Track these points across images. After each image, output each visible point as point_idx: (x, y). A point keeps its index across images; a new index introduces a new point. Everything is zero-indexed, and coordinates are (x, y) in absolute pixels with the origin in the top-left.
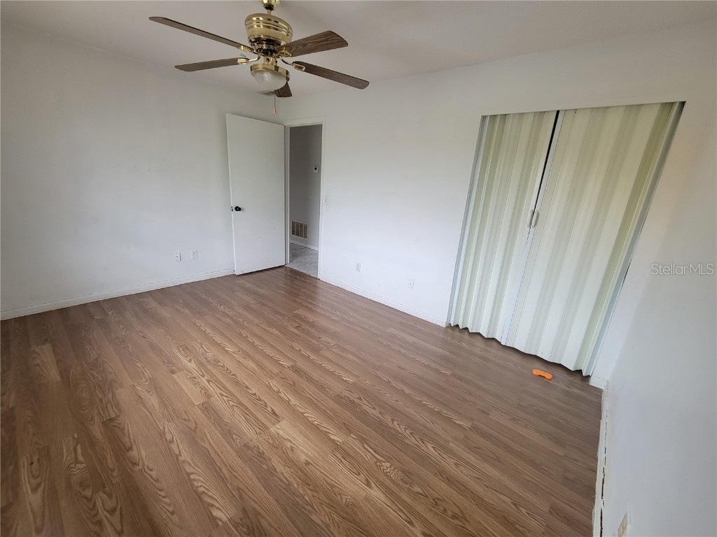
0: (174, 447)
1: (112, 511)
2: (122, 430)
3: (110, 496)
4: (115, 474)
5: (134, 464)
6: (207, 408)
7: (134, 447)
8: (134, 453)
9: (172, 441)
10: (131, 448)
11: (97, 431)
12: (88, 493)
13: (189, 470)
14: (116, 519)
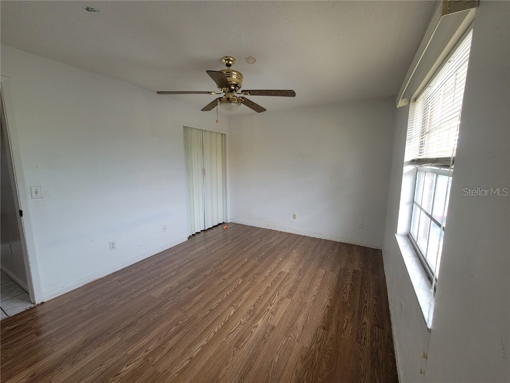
0: (315, 293)
1: (345, 293)
2: (324, 318)
3: (343, 298)
4: (338, 303)
5: (331, 300)
6: (290, 295)
7: (326, 305)
8: (328, 304)
9: (314, 295)
10: (327, 306)
11: (333, 328)
12: (349, 304)
13: (319, 284)
14: (345, 291)
